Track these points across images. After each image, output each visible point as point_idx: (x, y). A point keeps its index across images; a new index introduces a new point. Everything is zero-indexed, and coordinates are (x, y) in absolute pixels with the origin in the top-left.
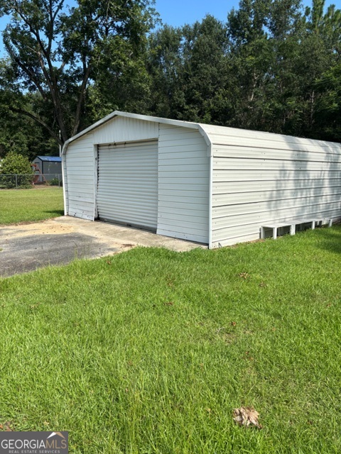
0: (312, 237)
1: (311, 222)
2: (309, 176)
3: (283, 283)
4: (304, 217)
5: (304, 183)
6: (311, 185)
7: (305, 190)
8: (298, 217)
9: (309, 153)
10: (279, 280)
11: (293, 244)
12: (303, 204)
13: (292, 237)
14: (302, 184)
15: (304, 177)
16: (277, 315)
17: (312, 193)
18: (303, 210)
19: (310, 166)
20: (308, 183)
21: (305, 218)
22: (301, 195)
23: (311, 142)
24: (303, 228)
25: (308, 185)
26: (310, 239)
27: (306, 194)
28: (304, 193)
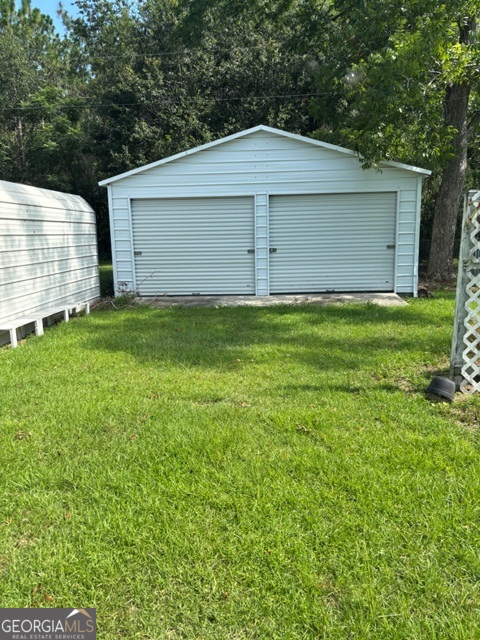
0: (69, 333)
1: (64, 312)
2: (47, 244)
3: (54, 422)
4: (50, 304)
5: (43, 254)
6: (54, 257)
7: (45, 265)
8: (43, 307)
9: (43, 209)
10: (47, 418)
11: (47, 349)
12: (46, 285)
13: (41, 338)
14: (40, 256)
15: (42, 244)
16: (64, 485)
17: (56, 267)
18: (47, 294)
19: (47, 228)
20: (48, 253)
21: (52, 307)
22: (42, 272)
23: (43, 192)
24: (53, 322)
25: (49, 257)
26: (69, 337)
27: (49, 271)
28: (46, 269)
